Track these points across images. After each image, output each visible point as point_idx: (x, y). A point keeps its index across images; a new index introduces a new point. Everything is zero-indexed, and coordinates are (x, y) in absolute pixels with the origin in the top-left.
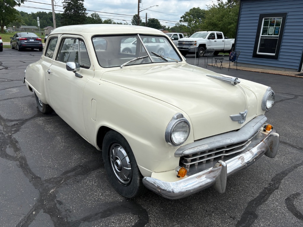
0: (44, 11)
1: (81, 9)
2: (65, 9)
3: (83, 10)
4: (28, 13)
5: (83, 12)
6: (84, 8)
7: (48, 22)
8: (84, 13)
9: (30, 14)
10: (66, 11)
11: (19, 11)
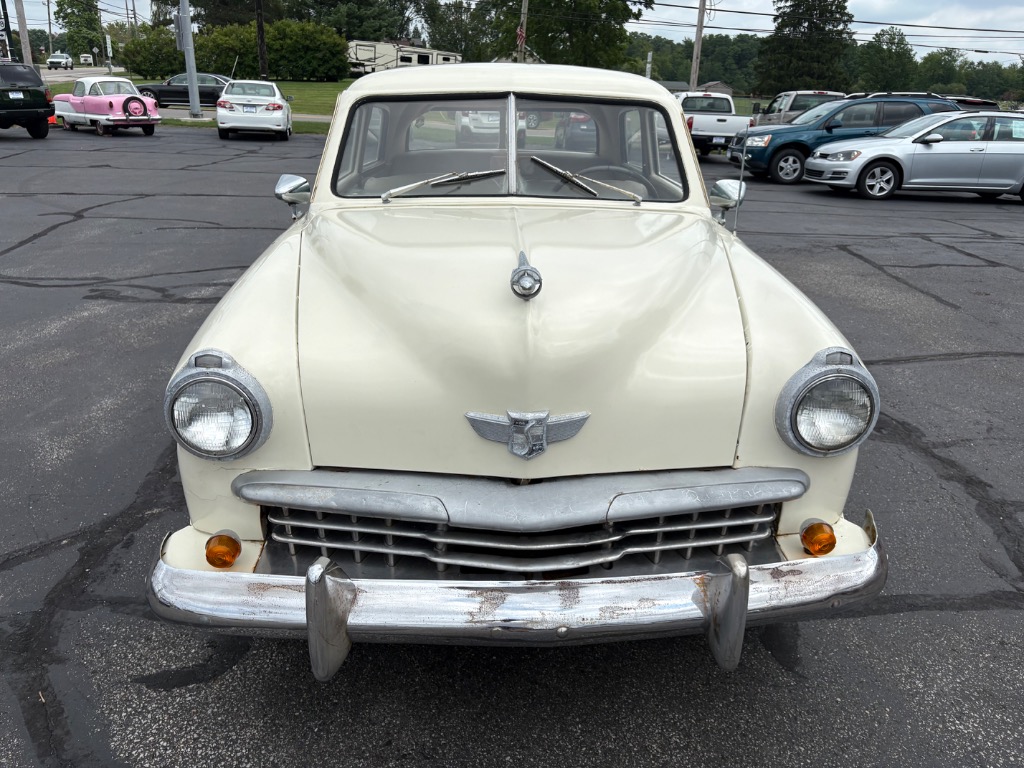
0: (724, 33)
1: (836, 20)
2: (780, 20)
3: (839, 21)
4: (675, 42)
5: (841, 27)
6: (848, 15)
7: (726, 69)
8: (841, 33)
9: (679, 44)
10: (779, 29)
11: (650, 37)
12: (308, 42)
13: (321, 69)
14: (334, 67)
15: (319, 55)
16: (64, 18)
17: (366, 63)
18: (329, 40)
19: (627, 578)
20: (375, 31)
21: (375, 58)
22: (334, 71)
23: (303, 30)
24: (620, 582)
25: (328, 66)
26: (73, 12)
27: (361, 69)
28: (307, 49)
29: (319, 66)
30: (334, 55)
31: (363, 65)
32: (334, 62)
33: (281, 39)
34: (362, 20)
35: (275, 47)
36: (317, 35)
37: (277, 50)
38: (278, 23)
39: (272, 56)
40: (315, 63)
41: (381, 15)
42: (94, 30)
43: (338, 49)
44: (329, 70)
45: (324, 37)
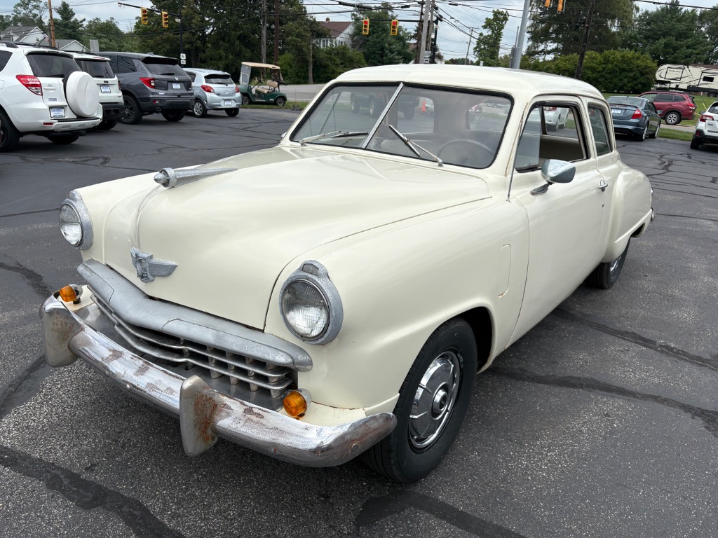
12: (625, 65)
13: (630, 85)
14: (640, 83)
15: (631, 75)
16: (478, 51)
17: (672, 81)
18: (642, 63)
19: (174, 374)
20: (686, 57)
21: (681, 78)
22: (639, 86)
23: (623, 57)
24: (170, 375)
25: (635, 82)
26: (485, 48)
27: (668, 85)
28: (623, 70)
29: (628, 82)
30: (642, 74)
31: (669, 82)
32: (642, 80)
33: (604, 63)
34: (675, 49)
35: (598, 70)
36: (633, 61)
37: (599, 72)
38: (606, 52)
39: (594, 75)
40: (625, 81)
41: (695, 45)
42: (494, 58)
43: (648, 70)
44: (636, 85)
45: (638, 62)
